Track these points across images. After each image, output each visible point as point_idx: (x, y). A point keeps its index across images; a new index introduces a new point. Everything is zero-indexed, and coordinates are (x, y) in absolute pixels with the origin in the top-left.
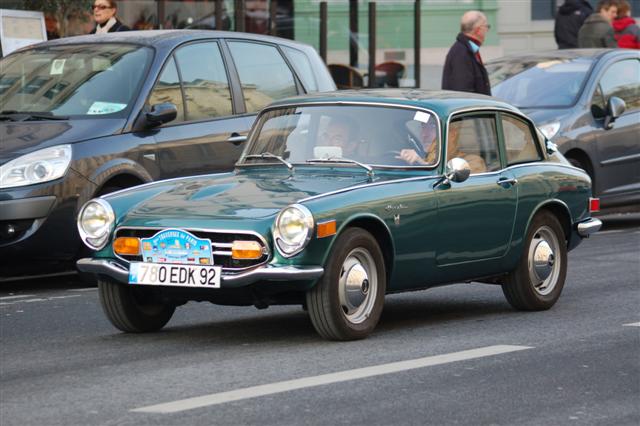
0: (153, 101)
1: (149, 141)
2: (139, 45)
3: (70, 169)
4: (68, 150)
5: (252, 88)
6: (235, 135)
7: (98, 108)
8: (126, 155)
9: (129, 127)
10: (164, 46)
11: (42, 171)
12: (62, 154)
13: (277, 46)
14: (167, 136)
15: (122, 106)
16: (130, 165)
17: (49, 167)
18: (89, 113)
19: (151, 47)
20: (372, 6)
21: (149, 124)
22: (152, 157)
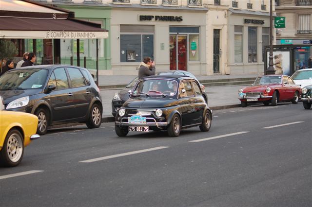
0: (49, 84)
1: (48, 96)
2: (42, 69)
3: (29, 103)
4: (28, 98)
5: (73, 81)
6: (70, 93)
7: (34, 86)
8: (43, 99)
9: (43, 92)
10: (51, 69)
11: (21, 104)
12: (27, 99)
13: (79, 69)
14: (54, 94)
15: (41, 86)
16: (43, 101)
17: (23, 102)
18: (32, 87)
19: (48, 70)
20: (85, 58)
21: (48, 90)
22: (49, 99)
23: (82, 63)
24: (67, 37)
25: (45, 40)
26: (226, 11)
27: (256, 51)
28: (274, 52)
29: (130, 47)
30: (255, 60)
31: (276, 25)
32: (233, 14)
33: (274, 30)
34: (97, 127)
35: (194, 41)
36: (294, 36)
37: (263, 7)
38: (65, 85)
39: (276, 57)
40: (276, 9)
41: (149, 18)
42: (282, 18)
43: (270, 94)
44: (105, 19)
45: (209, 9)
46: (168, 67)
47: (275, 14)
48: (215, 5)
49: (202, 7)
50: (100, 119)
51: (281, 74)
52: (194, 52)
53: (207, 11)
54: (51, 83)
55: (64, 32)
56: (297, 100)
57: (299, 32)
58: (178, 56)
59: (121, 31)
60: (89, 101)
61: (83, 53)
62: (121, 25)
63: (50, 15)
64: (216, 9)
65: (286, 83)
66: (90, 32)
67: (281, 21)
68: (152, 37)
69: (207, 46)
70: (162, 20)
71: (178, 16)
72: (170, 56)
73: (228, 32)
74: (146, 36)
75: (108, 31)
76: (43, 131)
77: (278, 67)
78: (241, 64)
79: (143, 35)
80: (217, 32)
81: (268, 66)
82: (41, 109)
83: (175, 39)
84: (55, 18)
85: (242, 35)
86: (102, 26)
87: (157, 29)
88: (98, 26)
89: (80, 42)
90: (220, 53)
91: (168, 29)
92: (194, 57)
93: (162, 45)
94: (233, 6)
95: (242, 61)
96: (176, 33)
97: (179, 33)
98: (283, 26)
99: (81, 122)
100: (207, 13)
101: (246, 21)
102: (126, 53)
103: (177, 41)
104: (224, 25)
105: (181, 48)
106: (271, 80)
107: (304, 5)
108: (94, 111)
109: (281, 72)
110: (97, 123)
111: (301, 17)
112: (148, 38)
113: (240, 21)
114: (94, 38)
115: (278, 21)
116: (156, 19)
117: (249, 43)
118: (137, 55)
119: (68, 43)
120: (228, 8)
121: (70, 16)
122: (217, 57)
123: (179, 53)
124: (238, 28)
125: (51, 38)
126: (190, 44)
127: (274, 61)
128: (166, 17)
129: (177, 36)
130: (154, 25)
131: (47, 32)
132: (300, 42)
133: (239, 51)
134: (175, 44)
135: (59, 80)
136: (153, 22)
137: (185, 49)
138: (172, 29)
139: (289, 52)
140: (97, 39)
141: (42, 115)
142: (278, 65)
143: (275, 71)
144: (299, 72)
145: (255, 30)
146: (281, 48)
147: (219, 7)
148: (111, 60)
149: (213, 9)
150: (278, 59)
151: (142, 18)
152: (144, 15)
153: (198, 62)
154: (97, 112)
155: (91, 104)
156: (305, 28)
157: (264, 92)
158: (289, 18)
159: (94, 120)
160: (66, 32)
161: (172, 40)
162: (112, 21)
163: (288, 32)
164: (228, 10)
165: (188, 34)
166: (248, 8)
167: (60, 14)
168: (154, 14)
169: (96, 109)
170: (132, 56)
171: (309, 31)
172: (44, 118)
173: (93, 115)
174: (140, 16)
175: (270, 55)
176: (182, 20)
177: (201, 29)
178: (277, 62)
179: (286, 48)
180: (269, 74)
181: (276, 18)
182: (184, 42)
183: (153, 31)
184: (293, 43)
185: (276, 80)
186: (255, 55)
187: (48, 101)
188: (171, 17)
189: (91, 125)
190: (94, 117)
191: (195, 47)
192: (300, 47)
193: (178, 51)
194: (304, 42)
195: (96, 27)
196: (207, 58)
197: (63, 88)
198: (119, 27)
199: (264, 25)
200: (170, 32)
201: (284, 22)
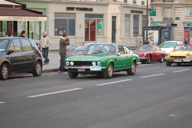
0: (10, 49)
1: (9, 56)
2: (5, 39)
5: (25, 47)
6: (22, 55)
8: (6, 58)
9: (6, 53)
10: (11, 40)
14: (12, 55)
15: (5, 50)
16: (6, 60)
19: (9, 40)
20: (32, 33)
21: (9, 53)
22: (10, 58)
23: (30, 36)
24: (22, 20)
25: (8, 22)
26: (120, 5)
27: (138, 30)
28: (149, 31)
29: (60, 26)
30: (137, 36)
31: (151, 14)
32: (124, 7)
33: (149, 17)
34: (39, 75)
35: (100, 23)
36: (162, 21)
37: (143, 3)
38: (20, 49)
39: (150, 34)
40: (151, 4)
41: (72, 9)
42: (155, 10)
43: (146, 56)
44: (45, 9)
45: (110, 3)
46: (84, 39)
47: (150, 7)
48: (113, 1)
49: (105, 2)
50: (41, 71)
51: (153, 44)
52: (100, 30)
53: (108, 5)
54: (11, 48)
55: (19, 17)
56: (162, 61)
57: (165, 19)
58: (90, 32)
59: (55, 17)
60: (35, 59)
61: (32, 30)
62: (55, 13)
63: (11, 6)
64: (114, 4)
65: (156, 50)
66: (36, 17)
67: (154, 12)
68: (74, 20)
69: (108, 27)
70: (81, 10)
71: (90, 8)
72: (85, 33)
73: (121, 18)
74: (71, 20)
75: (47, 16)
76: (6, 78)
77: (151, 40)
78: (129, 38)
79: (69, 19)
80: (114, 18)
81: (145, 39)
82: (5, 64)
83: (89, 22)
84: (14, 8)
85: (129, 20)
86: (43, 13)
87: (77, 15)
88: (41, 13)
89: (30, 23)
90: (116, 31)
91: (84, 15)
92: (99, 33)
93: (80, 25)
94: (124, 2)
95: (129, 36)
96: (89, 18)
97: (91, 18)
98: (155, 15)
99: (29, 72)
100: (108, 6)
101: (132, 11)
102: (58, 30)
103: (90, 23)
104: (118, 14)
105: (92, 28)
106: (147, 48)
107: (168, 2)
108: (37, 66)
109: (153, 43)
110: (39, 73)
111: (166, 10)
112: (72, 21)
113: (128, 11)
114: (38, 20)
115: (151, 12)
116: (77, 10)
117: (134, 25)
118: (65, 32)
119: (22, 24)
120: (121, 3)
121: (24, 7)
122: (114, 33)
123: (90, 31)
124: (127, 16)
125: (12, 20)
126: (98, 25)
127: (149, 36)
128: (83, 8)
129: (90, 20)
130: (75, 13)
131: (9, 17)
132: (165, 25)
133: (127, 30)
134: (88, 25)
135: (16, 46)
136: (75, 11)
137: (94, 28)
138: (86, 16)
139: (158, 31)
140: (40, 22)
141: (5, 68)
142: (151, 39)
143: (149, 43)
144: (164, 43)
145: (138, 17)
146: (153, 28)
147: (116, 2)
148: (49, 34)
149: (112, 4)
150: (151, 35)
151: (68, 9)
152: (69, 7)
153: (102, 36)
154: (39, 66)
155: (36, 61)
156: (169, 16)
157: (142, 55)
158: (158, 10)
159: (37, 71)
160: (21, 17)
161: (87, 22)
162: (50, 11)
163: (158, 19)
164: (121, 5)
165: (97, 19)
166: (133, 3)
167: (17, 6)
168: (76, 6)
169: (38, 65)
170: (61, 32)
171: (171, 18)
172: (6, 70)
173: (37, 68)
174: (67, 8)
175: (146, 33)
176: (92, 10)
177: (105, 16)
178: (151, 37)
179: (156, 28)
180: (146, 44)
181: (150, 10)
182: (94, 24)
183: (75, 17)
184: (160, 26)
185: (150, 48)
186: (138, 32)
187: (9, 59)
188: (86, 8)
189: (35, 75)
190: (37, 70)
191: (101, 27)
192: (165, 28)
193: (90, 29)
194: (167, 24)
195: (40, 14)
196: (108, 34)
197: (19, 51)
198: (53, 14)
199: (143, 14)
200: (85, 17)
201: (155, 12)
